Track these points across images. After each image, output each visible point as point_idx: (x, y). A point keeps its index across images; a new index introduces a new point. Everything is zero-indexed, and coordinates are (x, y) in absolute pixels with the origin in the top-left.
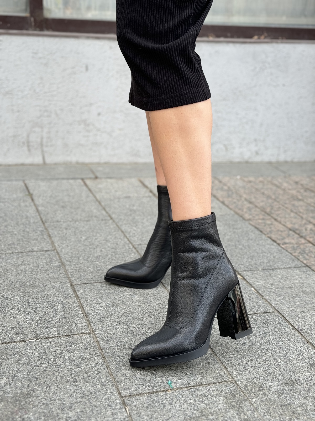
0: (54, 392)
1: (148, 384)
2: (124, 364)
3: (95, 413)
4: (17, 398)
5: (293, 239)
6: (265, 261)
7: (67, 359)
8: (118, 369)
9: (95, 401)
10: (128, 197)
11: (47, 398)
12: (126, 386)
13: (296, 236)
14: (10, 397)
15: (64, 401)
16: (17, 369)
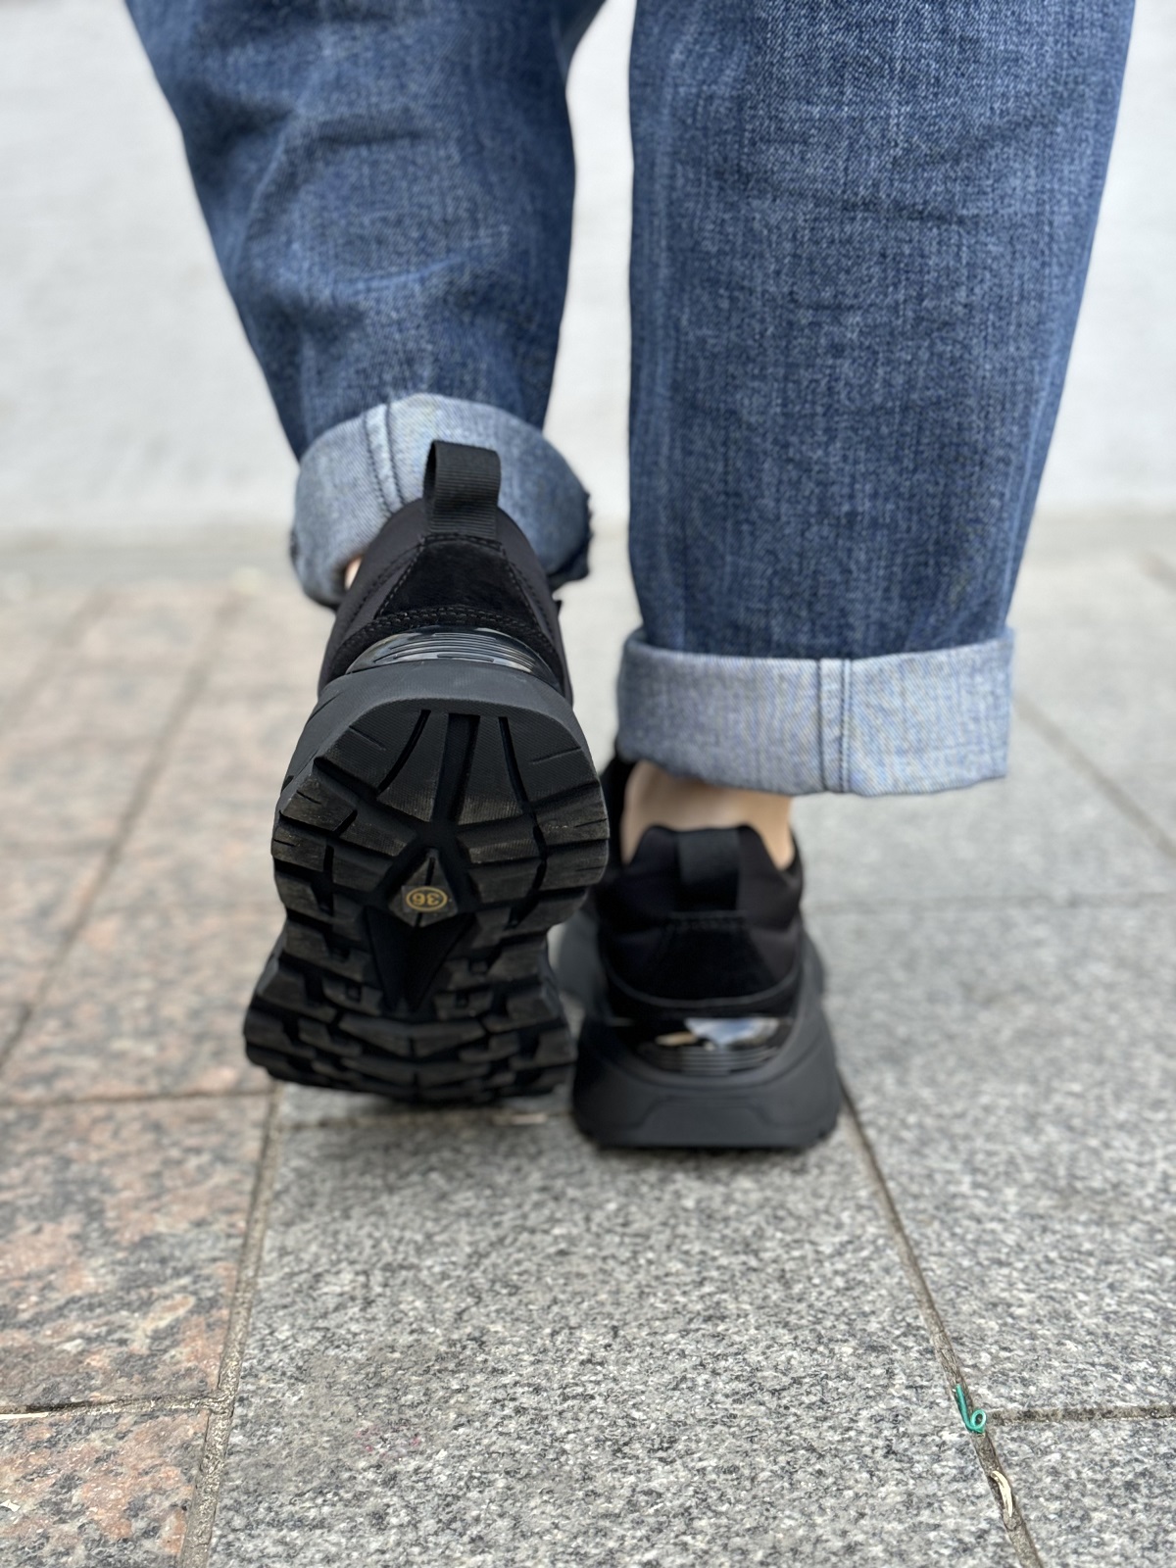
0: (592, 1355)
2: (1003, 1257)
3: (808, 1486)
8: (965, 1276)
9: (812, 1420)
14: (350, 1362)
15: (636, 1406)
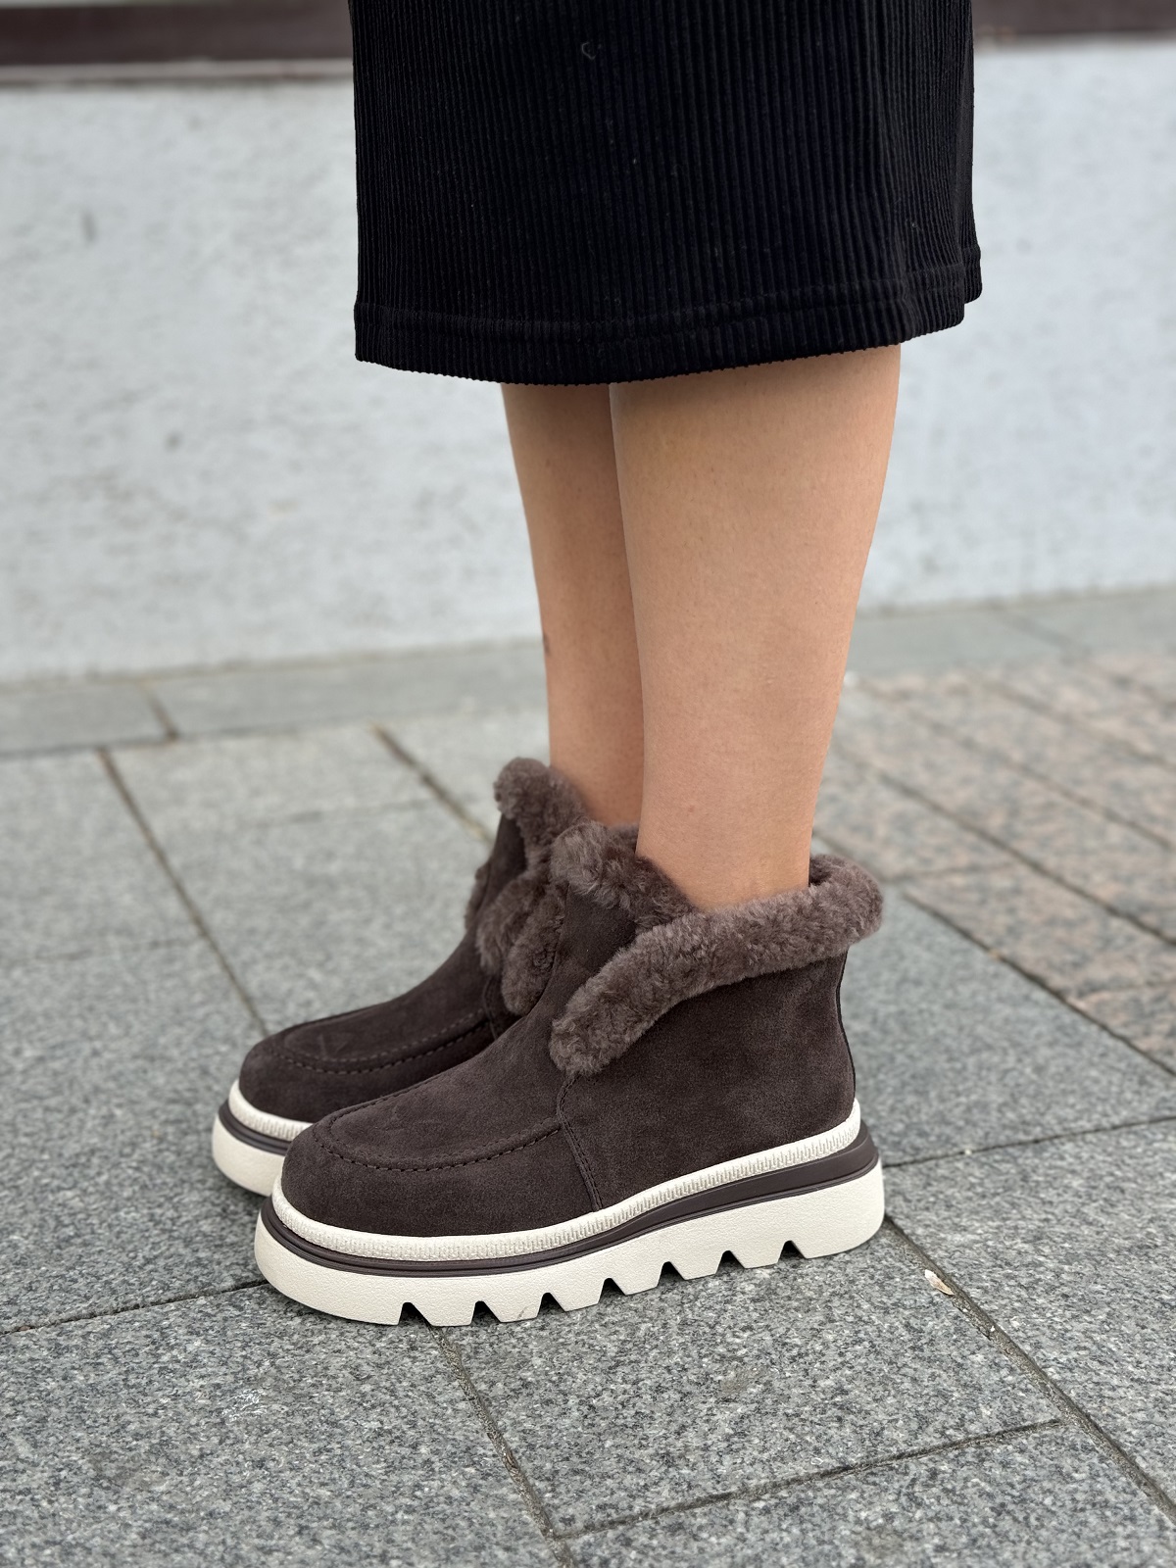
5: (1132, 959)
6: (995, 1098)
10: (312, 817)
13: (1147, 939)
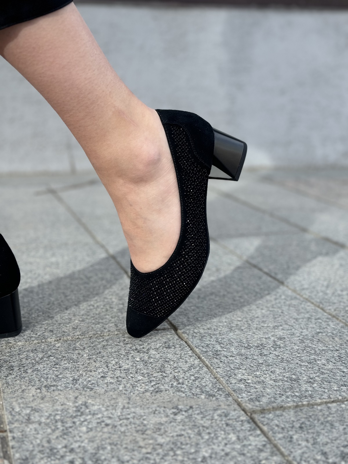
0: (124, 406)
1: (289, 393)
2: (238, 367)
3: (207, 437)
4: (58, 417)
7: (138, 361)
9: (200, 418)
11: (111, 416)
12: (252, 397)
15: (144, 420)
16: (53, 376)
